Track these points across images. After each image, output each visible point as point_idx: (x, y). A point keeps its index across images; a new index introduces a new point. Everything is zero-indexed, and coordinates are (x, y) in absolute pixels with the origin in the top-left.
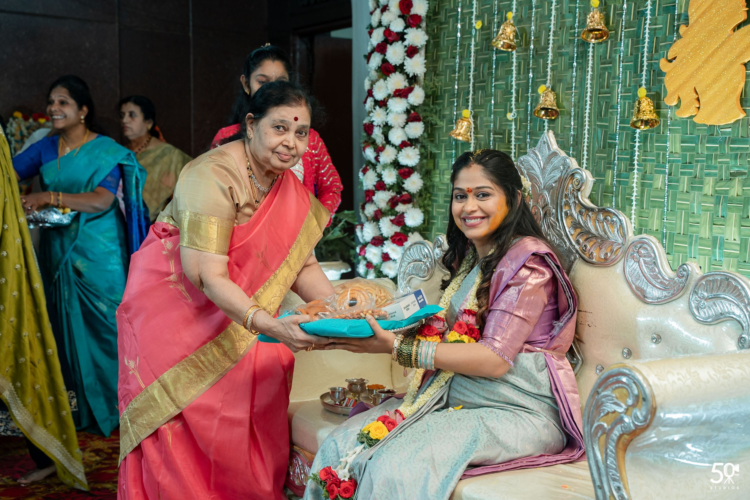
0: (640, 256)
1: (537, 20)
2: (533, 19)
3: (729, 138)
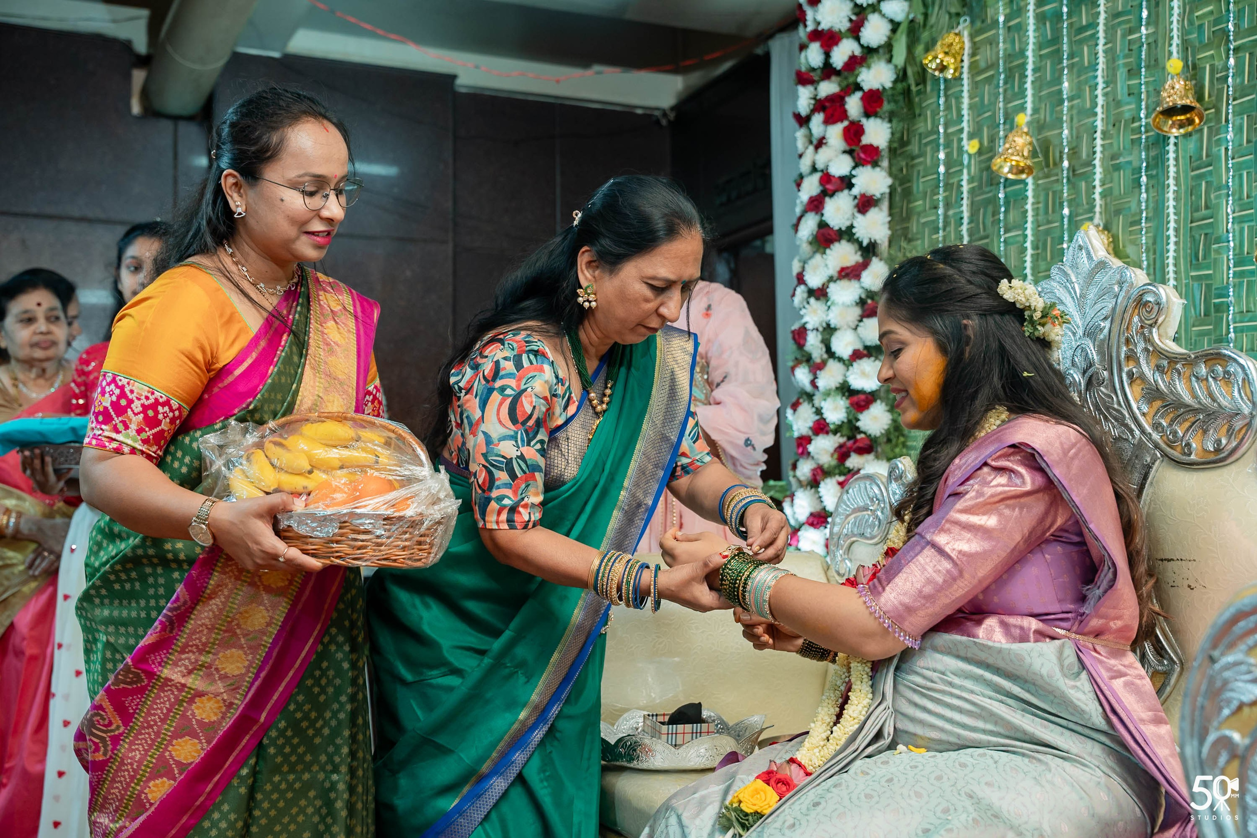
1: (1072, 119)
2: (1065, 118)
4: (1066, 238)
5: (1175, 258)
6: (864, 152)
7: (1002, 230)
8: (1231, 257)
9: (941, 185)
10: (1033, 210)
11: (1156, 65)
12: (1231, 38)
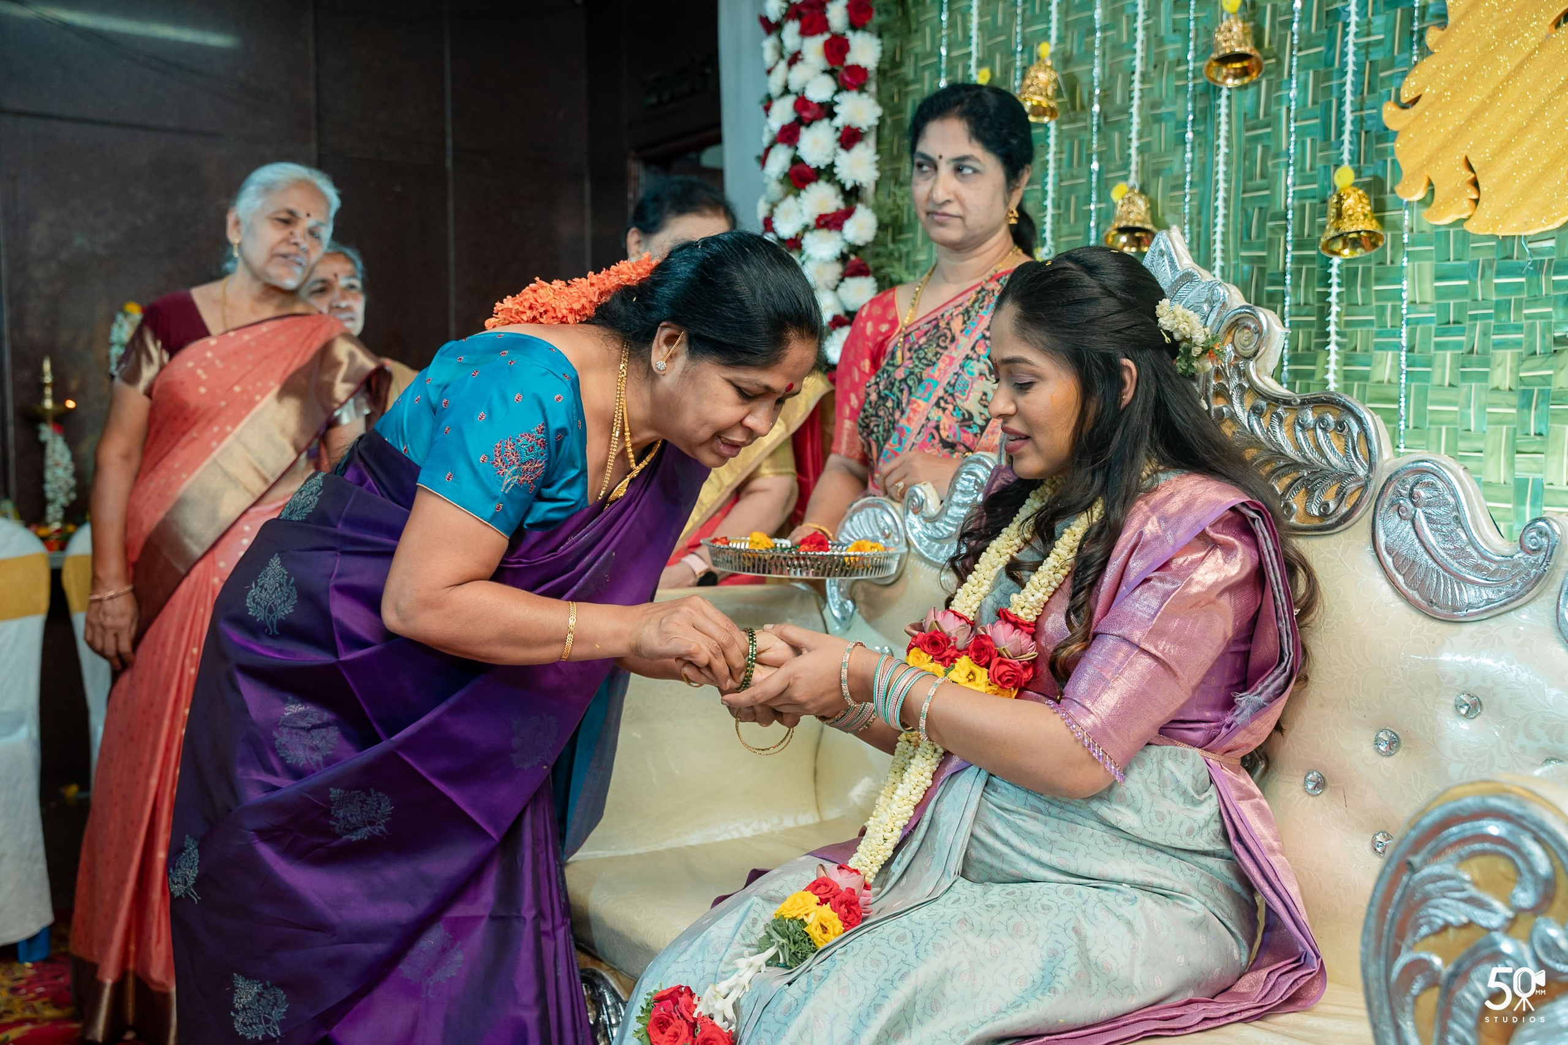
0: (1415, 505)
1: (1104, 54)
2: (1096, 53)
3: (1550, 261)
4: (1094, 198)
5: (1223, 234)
6: (850, 75)
8: (1289, 238)
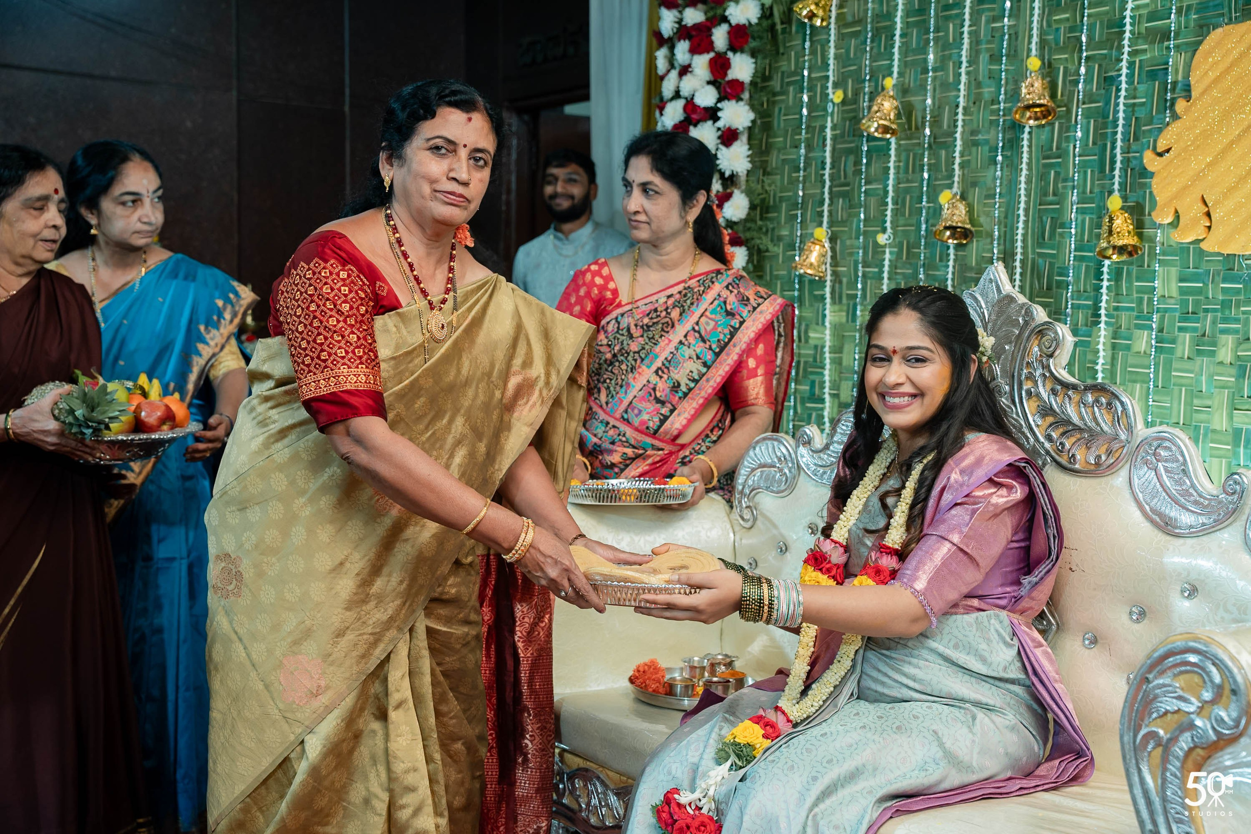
0: (1158, 461)
1: (935, 89)
2: (929, 87)
4: (925, 199)
5: (1025, 236)
6: (730, 87)
7: (863, 181)
8: (1073, 242)
9: (803, 127)
10: (895, 168)
11: (1016, 56)
12: (1084, 48)
